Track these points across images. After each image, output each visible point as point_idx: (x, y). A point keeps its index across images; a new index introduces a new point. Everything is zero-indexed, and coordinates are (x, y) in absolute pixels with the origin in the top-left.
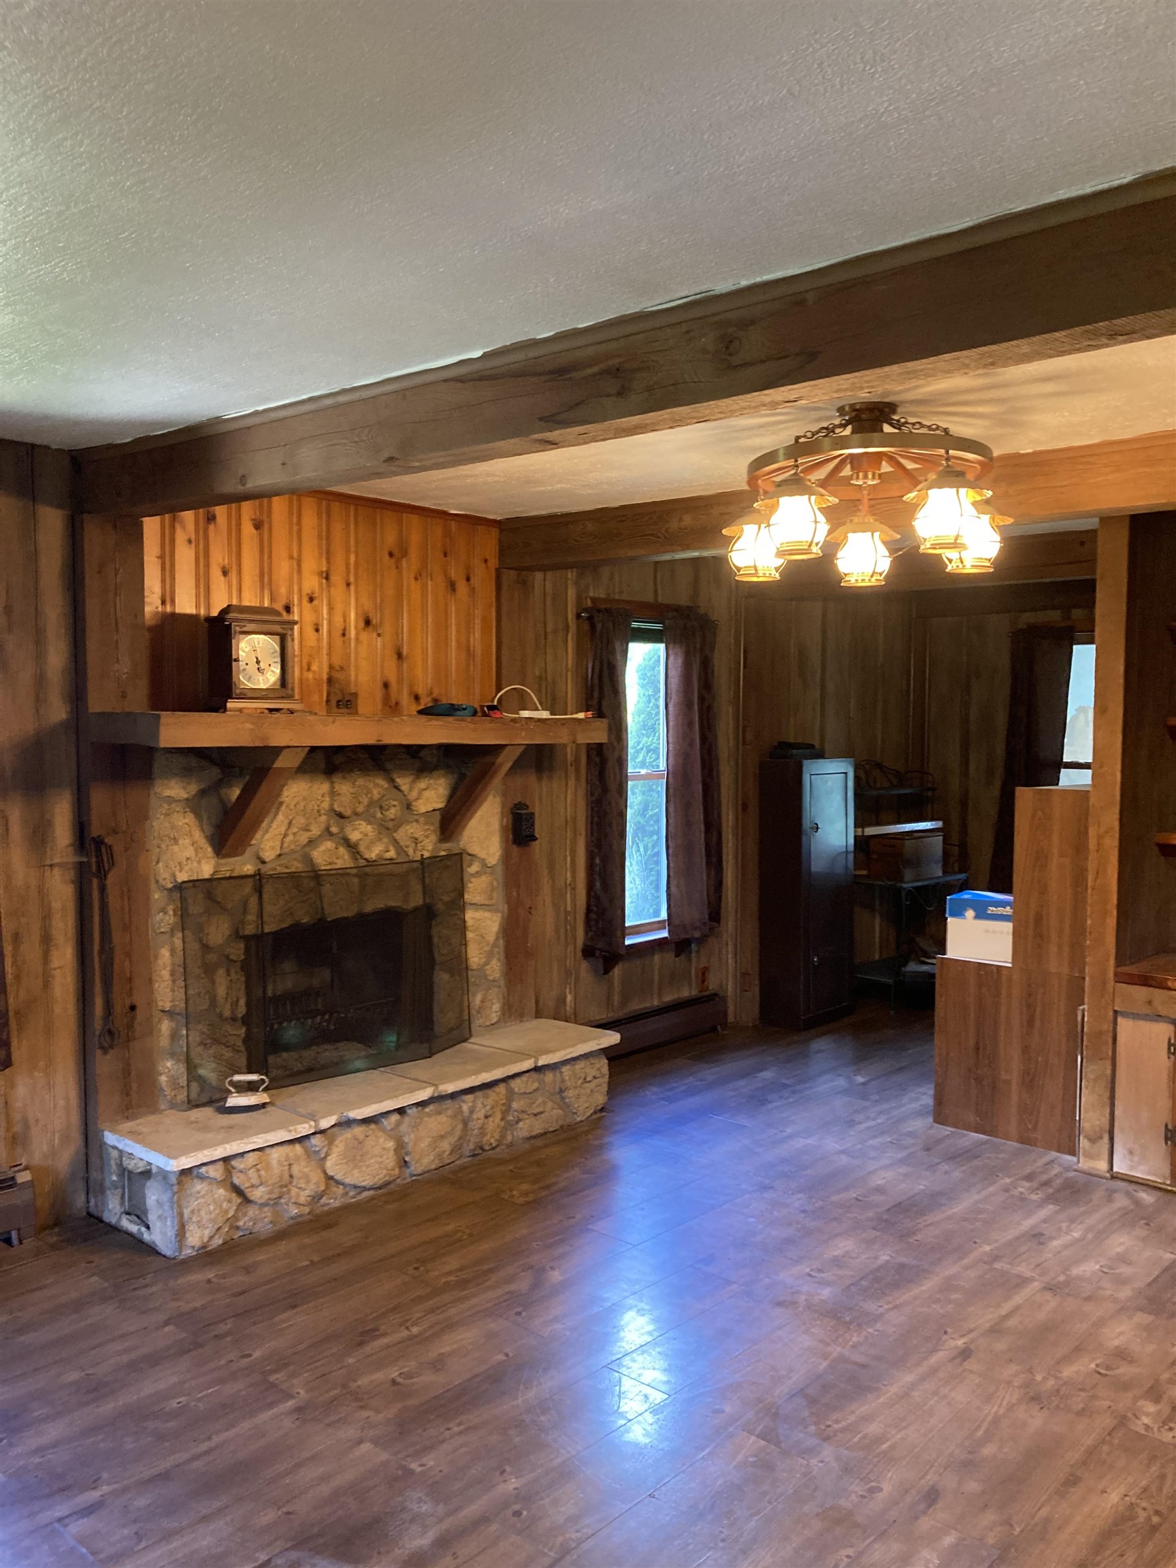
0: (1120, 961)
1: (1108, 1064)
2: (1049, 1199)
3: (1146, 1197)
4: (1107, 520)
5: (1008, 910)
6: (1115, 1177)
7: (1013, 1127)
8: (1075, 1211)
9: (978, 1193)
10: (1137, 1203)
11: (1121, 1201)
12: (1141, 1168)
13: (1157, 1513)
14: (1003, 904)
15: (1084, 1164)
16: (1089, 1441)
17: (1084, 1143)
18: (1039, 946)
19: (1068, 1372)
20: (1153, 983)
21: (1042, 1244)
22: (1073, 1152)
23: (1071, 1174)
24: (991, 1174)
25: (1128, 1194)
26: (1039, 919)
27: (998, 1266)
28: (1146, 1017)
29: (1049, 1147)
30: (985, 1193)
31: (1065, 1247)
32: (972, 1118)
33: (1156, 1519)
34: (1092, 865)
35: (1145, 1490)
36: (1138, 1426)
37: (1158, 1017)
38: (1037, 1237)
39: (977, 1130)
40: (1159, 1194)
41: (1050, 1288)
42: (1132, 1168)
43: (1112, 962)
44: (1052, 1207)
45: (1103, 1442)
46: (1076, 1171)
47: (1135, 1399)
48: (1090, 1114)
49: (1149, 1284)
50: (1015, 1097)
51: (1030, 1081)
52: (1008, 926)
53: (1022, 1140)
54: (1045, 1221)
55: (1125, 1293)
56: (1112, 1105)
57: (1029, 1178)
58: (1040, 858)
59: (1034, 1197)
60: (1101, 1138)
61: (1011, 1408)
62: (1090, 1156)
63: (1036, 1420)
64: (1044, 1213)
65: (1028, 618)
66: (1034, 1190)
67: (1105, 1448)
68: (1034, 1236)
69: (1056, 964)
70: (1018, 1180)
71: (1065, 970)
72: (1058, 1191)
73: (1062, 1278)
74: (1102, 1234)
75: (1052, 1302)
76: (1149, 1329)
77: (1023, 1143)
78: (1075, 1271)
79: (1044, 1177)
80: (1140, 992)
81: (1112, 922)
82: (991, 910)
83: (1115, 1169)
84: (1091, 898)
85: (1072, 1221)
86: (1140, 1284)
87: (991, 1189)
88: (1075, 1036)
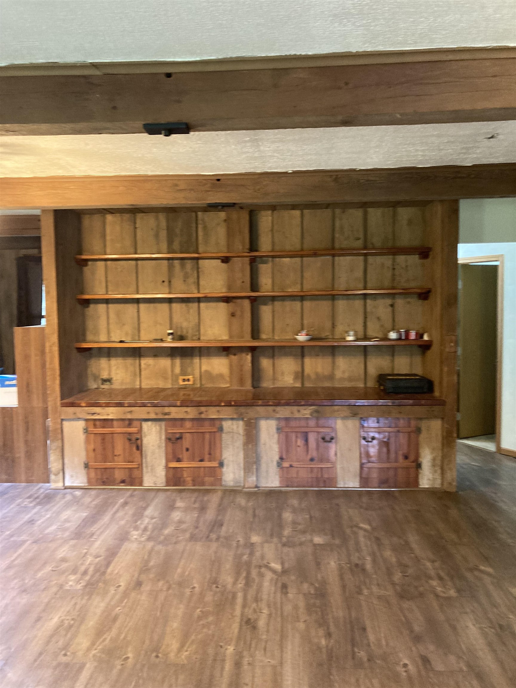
0: (62, 398)
1: (60, 441)
2: (39, 504)
3: (78, 493)
4: (44, 211)
5: (14, 382)
6: (66, 488)
7: (23, 477)
8: (47, 507)
9: (5, 510)
10: (74, 497)
11: (69, 497)
12: (77, 482)
13: (73, 619)
14: (13, 379)
15: (53, 485)
16: (46, 600)
17: (52, 477)
18: (29, 396)
19: (39, 575)
20: (75, 405)
21: (33, 524)
22: (48, 482)
23: (47, 491)
24: (13, 499)
25: (71, 493)
26: (28, 385)
27: (12, 539)
28: (73, 420)
29: (39, 482)
30: (9, 509)
31: (43, 523)
32: (4, 477)
33: (72, 622)
34: (48, 359)
35: (68, 612)
36: (67, 587)
37: (79, 419)
38: (31, 522)
39: (7, 481)
40: (83, 491)
41: (35, 542)
42: (73, 483)
43: (59, 399)
44: (38, 507)
45: (52, 598)
46: (50, 489)
47: (67, 576)
48: (54, 464)
49: (77, 528)
50: (23, 464)
51: (29, 455)
52: (15, 389)
53: (28, 481)
54: (35, 514)
55: (67, 534)
56: (63, 459)
57: (29, 497)
58: (27, 357)
59: (31, 505)
60: (59, 473)
61: (13, 598)
62: (55, 482)
63: (24, 600)
64: (35, 510)
65: (23, 252)
66: (31, 502)
67: (53, 601)
68: (30, 521)
69: (37, 403)
70: (24, 499)
71: (41, 405)
72: (42, 499)
73: (41, 536)
74: (59, 513)
75: (35, 547)
76: (74, 546)
77: (28, 483)
78: (47, 531)
79: (36, 496)
80: (71, 410)
81: (58, 382)
82: (7, 383)
83: (66, 485)
84: (49, 373)
85: (47, 510)
86: (72, 529)
87: (12, 506)
88: (46, 432)
